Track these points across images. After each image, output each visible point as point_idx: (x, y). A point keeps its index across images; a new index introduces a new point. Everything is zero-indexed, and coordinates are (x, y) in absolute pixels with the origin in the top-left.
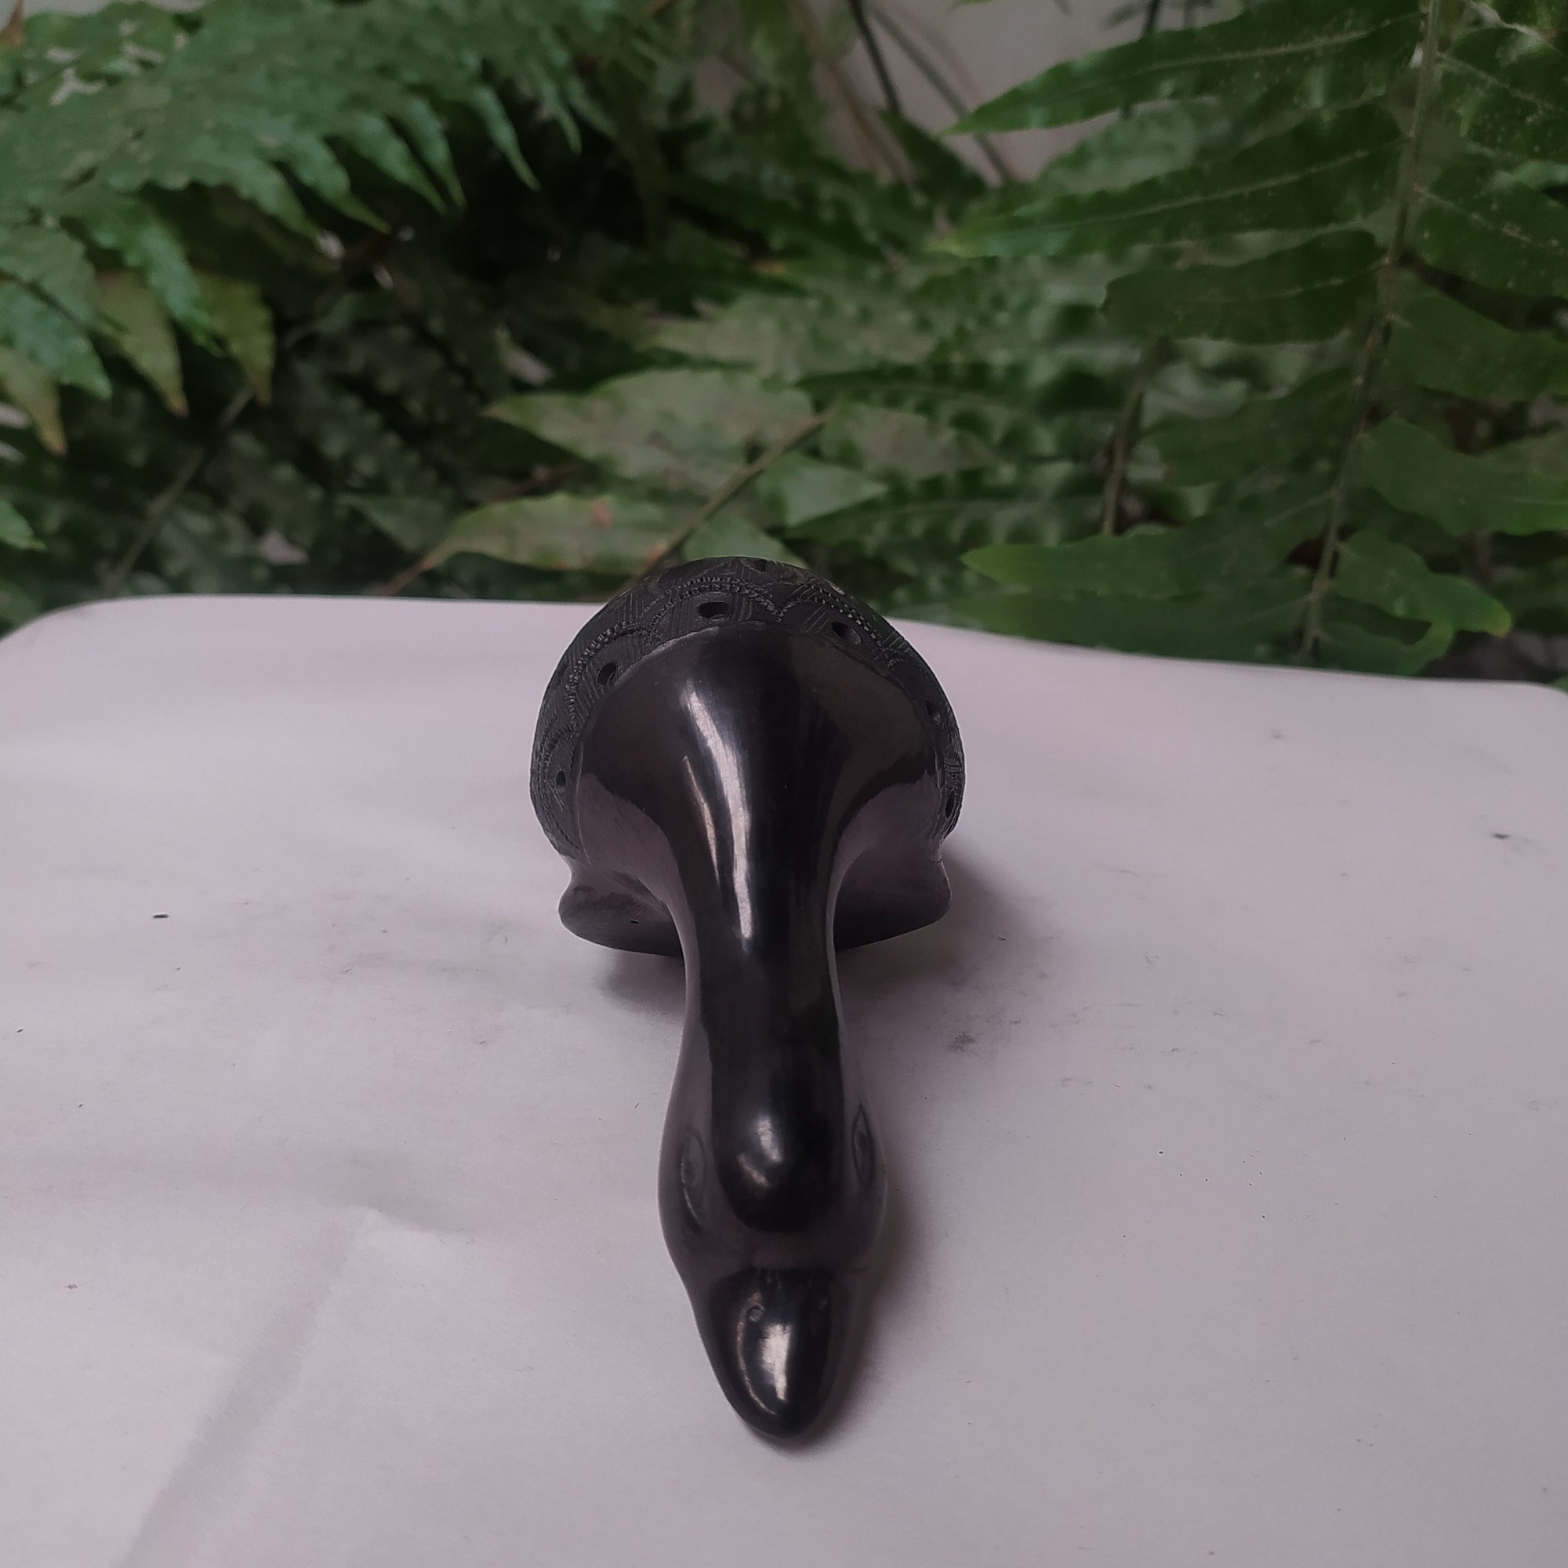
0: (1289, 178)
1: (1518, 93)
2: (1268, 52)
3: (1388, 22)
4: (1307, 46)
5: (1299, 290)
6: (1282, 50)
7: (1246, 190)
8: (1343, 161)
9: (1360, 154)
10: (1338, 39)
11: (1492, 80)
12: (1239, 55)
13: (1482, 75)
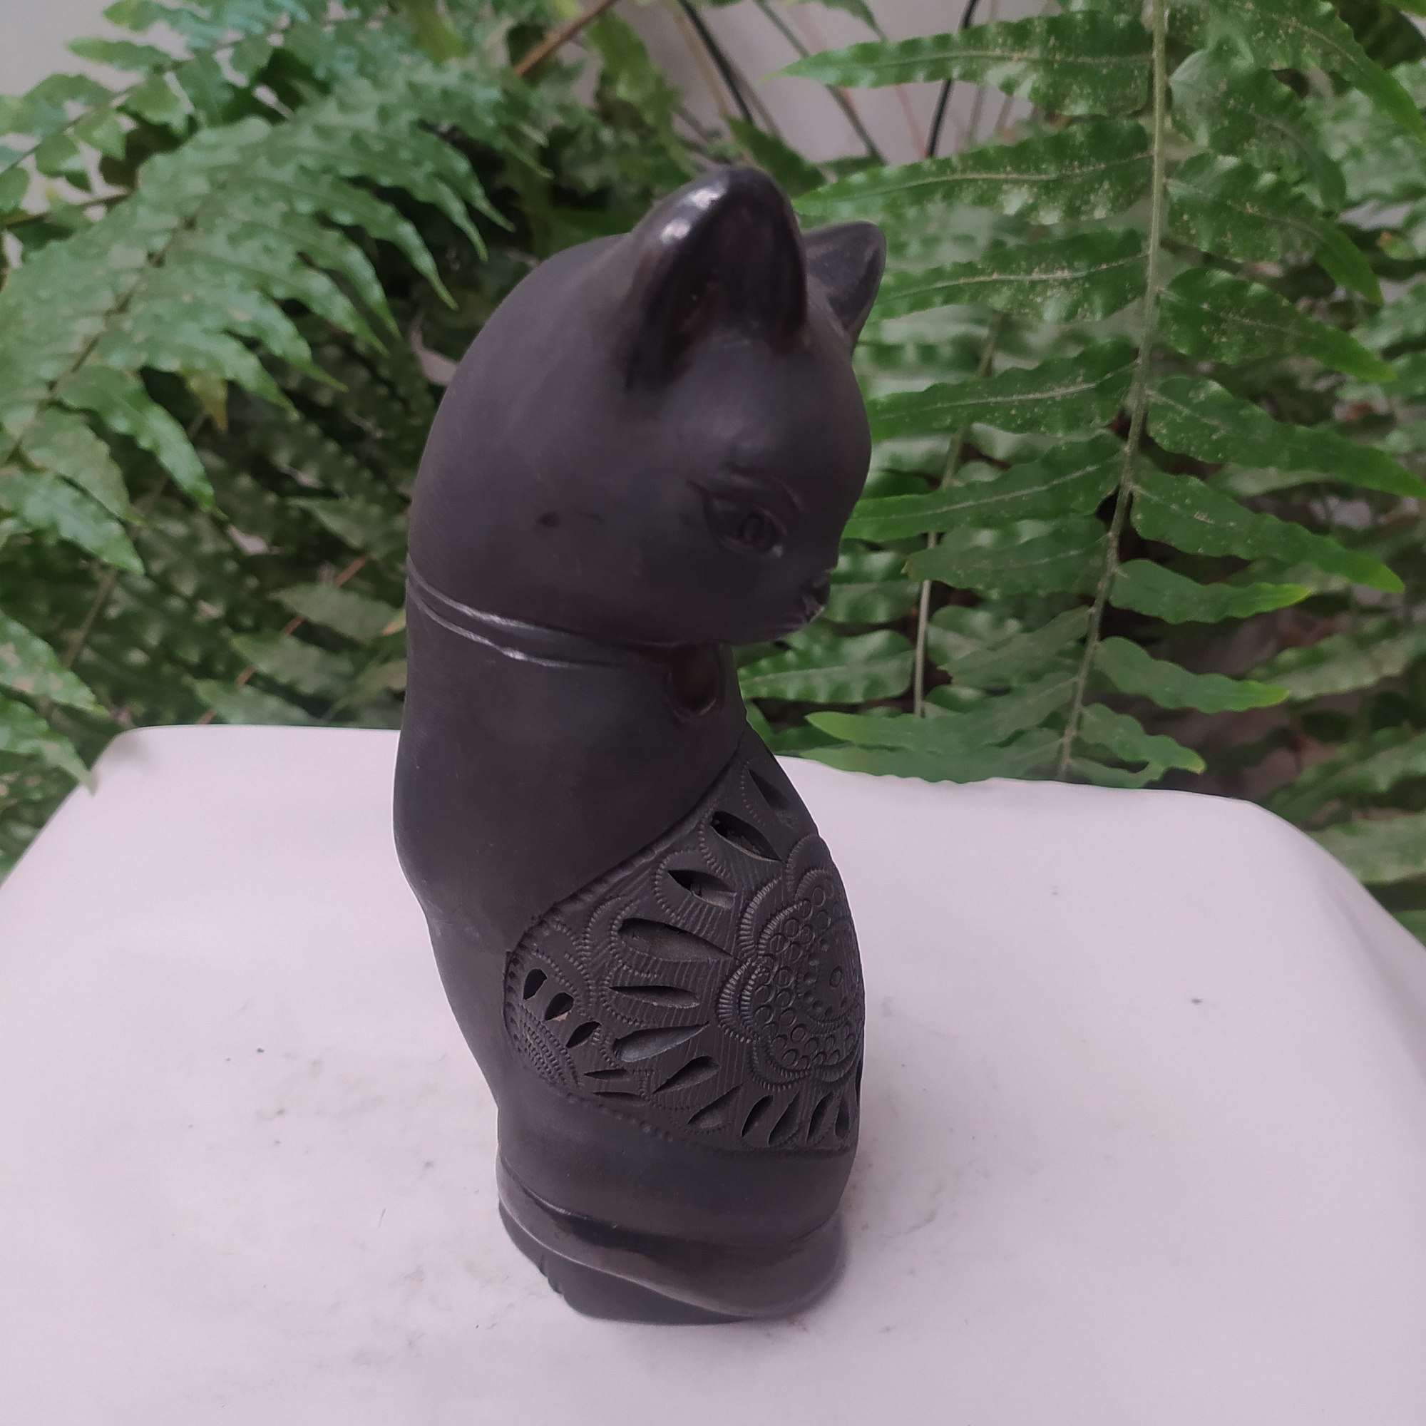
0: (1037, 489)
1: (1205, 420)
2: (1021, 397)
3: (1109, 376)
4: (1051, 394)
5: (1047, 560)
6: (1031, 396)
7: (1007, 497)
8: (1076, 475)
9: (1090, 469)
10: (1072, 389)
11: (1187, 412)
12: (1000, 399)
13: (1180, 407)
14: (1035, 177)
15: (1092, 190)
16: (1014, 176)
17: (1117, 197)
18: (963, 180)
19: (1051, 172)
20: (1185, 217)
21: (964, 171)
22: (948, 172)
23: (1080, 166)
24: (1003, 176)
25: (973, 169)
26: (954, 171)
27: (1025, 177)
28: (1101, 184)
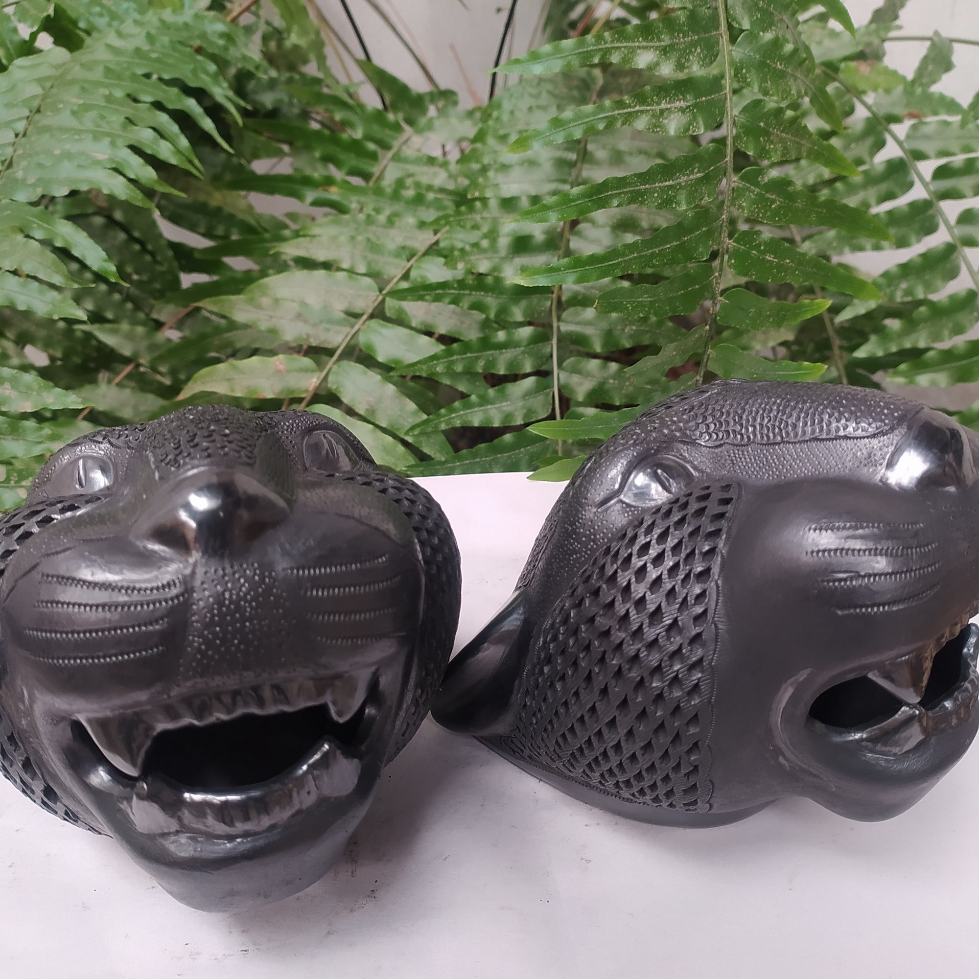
1: (768, 196)
2: (661, 185)
3: (711, 168)
4: (678, 181)
6: (667, 183)
9: (704, 229)
10: (691, 177)
11: (757, 190)
12: (648, 186)
13: (753, 188)
14: (657, 44)
15: (691, 52)
16: (645, 44)
17: (705, 57)
18: (612, 48)
19: (666, 40)
20: (744, 71)
21: (612, 42)
22: (603, 43)
23: (683, 38)
24: (637, 44)
25: (618, 40)
26: (605, 43)
27: (651, 44)
28: (696, 50)
